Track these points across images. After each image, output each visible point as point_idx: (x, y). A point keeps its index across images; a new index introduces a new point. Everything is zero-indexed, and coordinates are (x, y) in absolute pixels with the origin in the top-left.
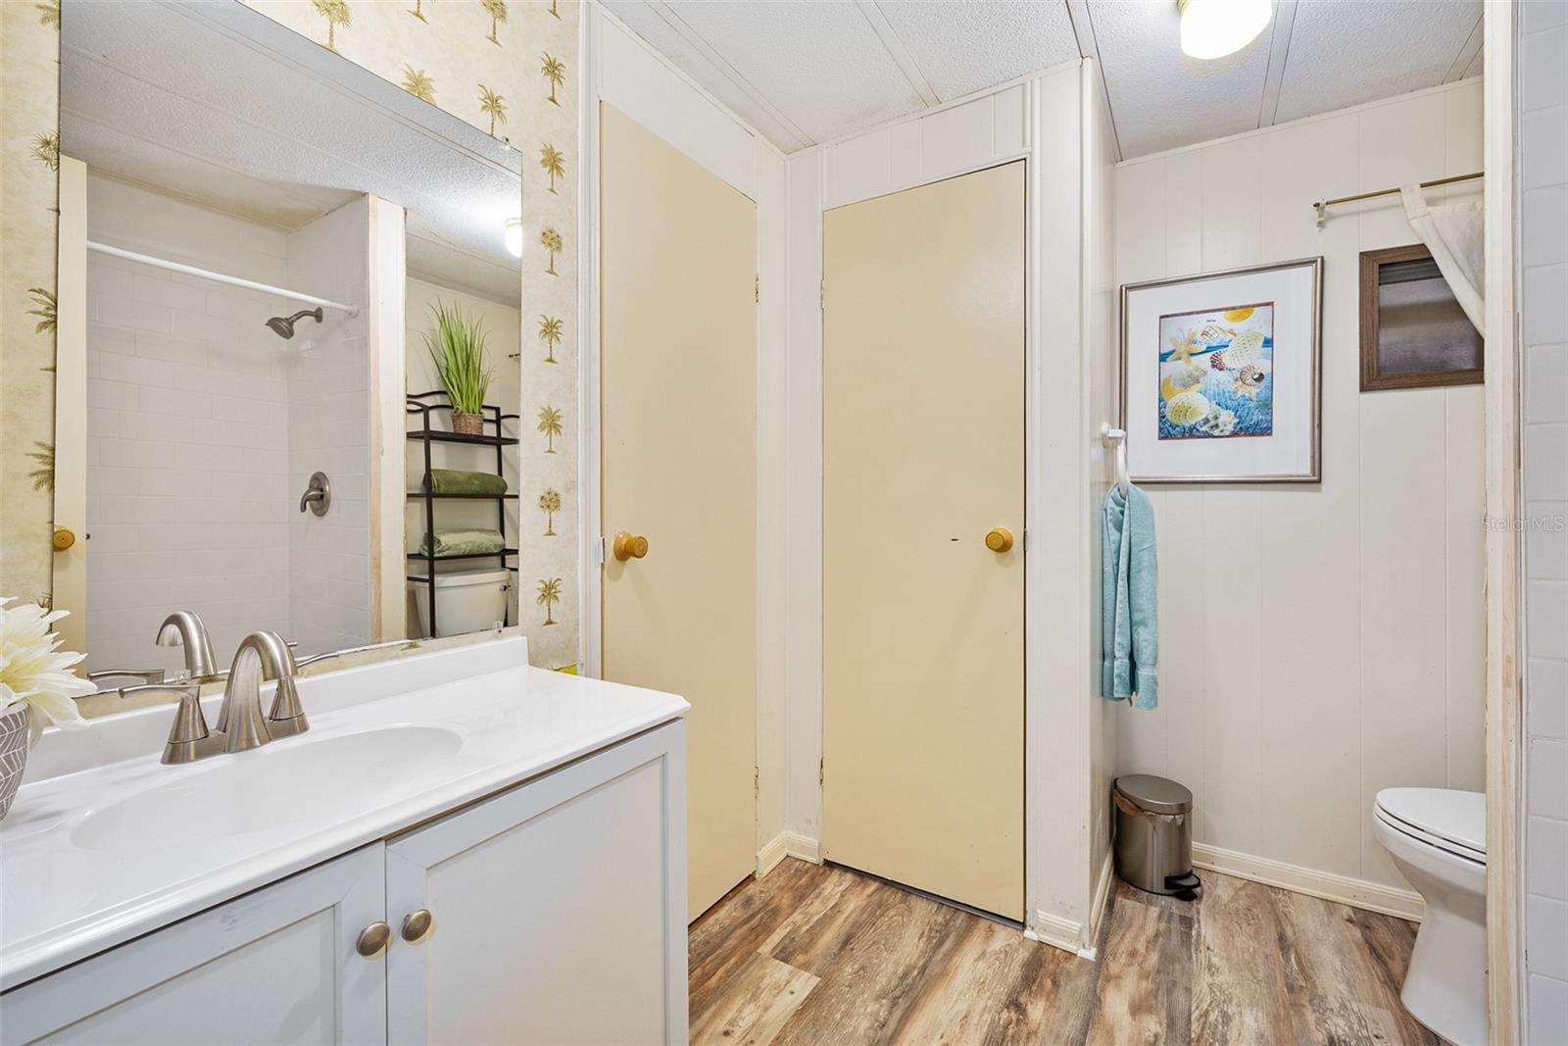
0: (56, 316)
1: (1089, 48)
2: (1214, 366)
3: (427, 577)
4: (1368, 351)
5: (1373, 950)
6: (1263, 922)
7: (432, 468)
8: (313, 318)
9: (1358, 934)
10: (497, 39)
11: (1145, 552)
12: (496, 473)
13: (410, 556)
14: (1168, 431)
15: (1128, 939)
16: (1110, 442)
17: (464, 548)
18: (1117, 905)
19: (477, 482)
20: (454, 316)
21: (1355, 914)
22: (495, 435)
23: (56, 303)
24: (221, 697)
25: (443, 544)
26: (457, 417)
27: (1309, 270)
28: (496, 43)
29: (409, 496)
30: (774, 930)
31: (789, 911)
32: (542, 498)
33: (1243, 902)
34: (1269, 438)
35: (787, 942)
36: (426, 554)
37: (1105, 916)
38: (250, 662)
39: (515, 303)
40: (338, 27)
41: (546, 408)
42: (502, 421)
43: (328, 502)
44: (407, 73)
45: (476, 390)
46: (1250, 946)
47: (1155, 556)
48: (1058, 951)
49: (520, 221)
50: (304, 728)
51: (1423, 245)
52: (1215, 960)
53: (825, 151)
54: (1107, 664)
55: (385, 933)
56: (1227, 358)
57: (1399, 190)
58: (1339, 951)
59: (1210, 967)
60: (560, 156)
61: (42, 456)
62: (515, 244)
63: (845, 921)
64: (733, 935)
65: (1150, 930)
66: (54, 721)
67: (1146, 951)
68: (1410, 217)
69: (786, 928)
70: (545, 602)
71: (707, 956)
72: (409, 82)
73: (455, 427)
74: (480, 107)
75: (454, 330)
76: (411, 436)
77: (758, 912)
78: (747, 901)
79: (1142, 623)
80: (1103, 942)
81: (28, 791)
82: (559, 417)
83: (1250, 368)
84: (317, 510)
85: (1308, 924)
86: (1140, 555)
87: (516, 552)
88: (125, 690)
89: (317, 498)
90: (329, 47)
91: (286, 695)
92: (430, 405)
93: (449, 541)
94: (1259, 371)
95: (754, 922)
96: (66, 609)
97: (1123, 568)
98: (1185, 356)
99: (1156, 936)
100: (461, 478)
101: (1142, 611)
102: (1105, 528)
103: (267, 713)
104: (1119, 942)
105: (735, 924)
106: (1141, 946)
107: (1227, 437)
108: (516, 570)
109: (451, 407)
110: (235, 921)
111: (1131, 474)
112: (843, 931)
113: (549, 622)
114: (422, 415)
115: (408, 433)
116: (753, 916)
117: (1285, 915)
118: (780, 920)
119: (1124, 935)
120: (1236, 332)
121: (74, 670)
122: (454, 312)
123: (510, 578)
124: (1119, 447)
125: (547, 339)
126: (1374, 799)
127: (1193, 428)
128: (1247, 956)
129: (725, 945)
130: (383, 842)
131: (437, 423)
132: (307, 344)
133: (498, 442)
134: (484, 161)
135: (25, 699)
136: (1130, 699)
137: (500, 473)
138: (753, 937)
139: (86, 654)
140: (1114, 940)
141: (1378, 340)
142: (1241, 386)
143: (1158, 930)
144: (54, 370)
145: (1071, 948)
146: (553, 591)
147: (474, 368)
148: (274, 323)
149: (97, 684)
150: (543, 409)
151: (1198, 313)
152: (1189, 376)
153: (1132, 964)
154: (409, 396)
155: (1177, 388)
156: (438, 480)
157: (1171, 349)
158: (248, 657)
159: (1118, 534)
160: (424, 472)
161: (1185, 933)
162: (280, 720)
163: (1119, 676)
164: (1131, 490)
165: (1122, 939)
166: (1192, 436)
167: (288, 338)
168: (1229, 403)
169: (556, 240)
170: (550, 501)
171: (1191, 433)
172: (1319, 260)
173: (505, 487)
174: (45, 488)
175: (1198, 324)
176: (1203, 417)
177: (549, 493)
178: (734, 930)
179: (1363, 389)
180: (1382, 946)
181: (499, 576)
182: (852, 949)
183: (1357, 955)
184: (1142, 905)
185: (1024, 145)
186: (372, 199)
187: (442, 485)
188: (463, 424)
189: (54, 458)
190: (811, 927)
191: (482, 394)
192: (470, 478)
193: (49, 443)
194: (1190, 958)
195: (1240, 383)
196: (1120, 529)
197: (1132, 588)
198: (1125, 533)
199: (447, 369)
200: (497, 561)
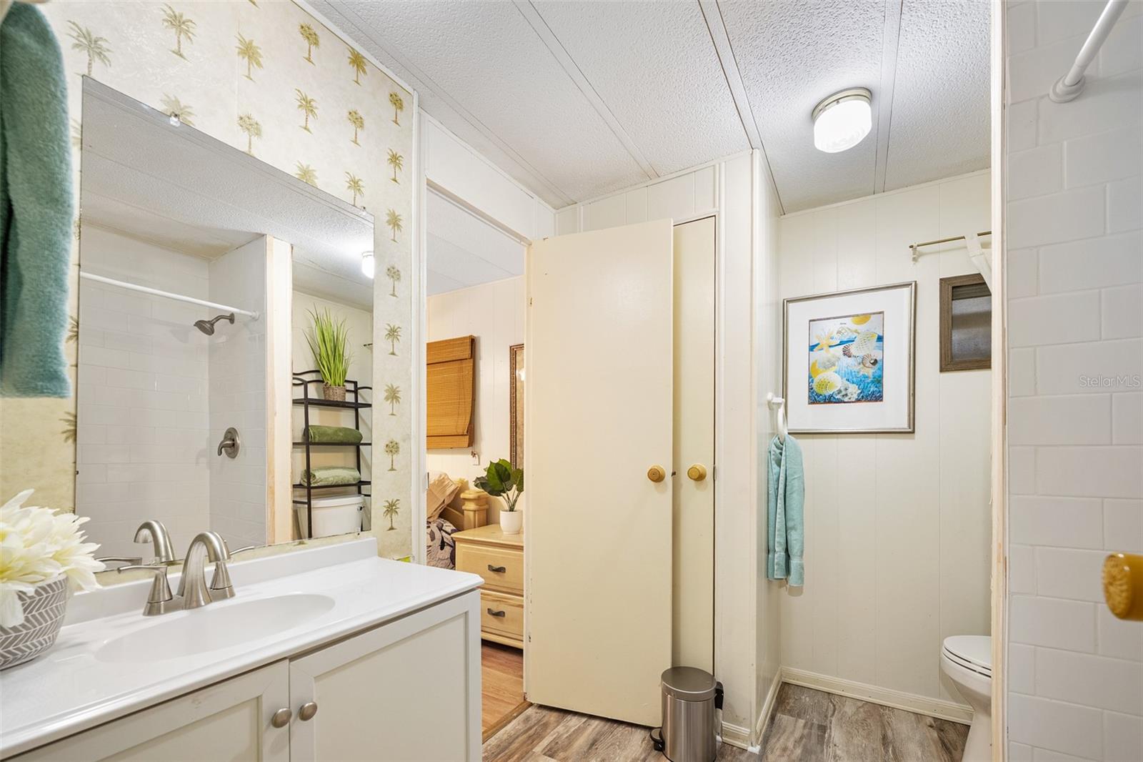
0: (78, 332)
1: (756, 143)
2: (845, 354)
3: (306, 501)
4: (945, 345)
5: (944, 744)
6: (873, 728)
7: (310, 424)
8: (228, 320)
9: (935, 735)
10: (358, 142)
11: (796, 480)
12: (354, 428)
13: (295, 486)
14: (815, 399)
15: (782, 740)
16: (774, 407)
17: (331, 481)
18: (777, 718)
19: (341, 434)
20: (325, 318)
21: (935, 722)
22: (354, 401)
23: (78, 323)
24: (180, 574)
25: (317, 478)
26: (327, 388)
27: (906, 291)
28: (358, 144)
29: (294, 444)
30: (545, 737)
31: (555, 725)
32: (387, 446)
33: (861, 715)
34: (881, 403)
35: (553, 744)
36: (306, 485)
37: (768, 725)
38: (200, 552)
39: (369, 309)
40: (254, 139)
41: (390, 386)
42: (359, 391)
43: (237, 449)
44: (299, 167)
45: (341, 369)
46: (863, 743)
47: (803, 483)
48: (735, 748)
49: (372, 254)
50: (232, 595)
51: (980, 274)
52: (838, 752)
53: (582, 207)
54: (770, 556)
55: (289, 714)
56: (853, 349)
57: (964, 238)
58: (922, 745)
59: (835, 757)
60: (399, 217)
61: (69, 421)
62: (369, 269)
63: (593, 731)
64: (517, 741)
65: (797, 735)
66: (83, 586)
67: (794, 747)
68: (971, 256)
69: (552, 736)
70: (389, 515)
71: (499, 754)
72: (300, 173)
73: (325, 396)
74: (346, 187)
75: (324, 328)
76: (296, 402)
77: (534, 726)
78: (527, 719)
79: (793, 528)
80: (765, 741)
81: (64, 631)
82: (398, 391)
83: (868, 356)
84: (230, 454)
85: (904, 730)
86: (793, 482)
87: (369, 483)
88: (121, 569)
89: (230, 445)
90: (248, 153)
91: (221, 573)
92: (307, 380)
93: (322, 476)
94: (875, 358)
95: (531, 732)
96: (88, 516)
97: (781, 491)
98: (826, 347)
99: (801, 738)
100: (330, 431)
101: (793, 520)
102: (770, 464)
103: (208, 585)
104: (776, 742)
105: (518, 734)
106: (790, 745)
107: (853, 402)
108: (370, 496)
109: (323, 382)
110: (200, 703)
111: (790, 428)
112: (591, 737)
113: (392, 528)
114: (303, 386)
115: (293, 400)
116: (530, 729)
117: (889, 724)
118: (548, 731)
119: (780, 738)
120: (859, 331)
121: (93, 555)
122: (325, 315)
123: (365, 501)
124: (779, 410)
125: (390, 340)
126: (942, 644)
127: (831, 396)
128: (860, 749)
129: (511, 747)
130: (288, 660)
131: (313, 393)
132: (223, 339)
133: (356, 406)
134: (348, 214)
135: (65, 572)
136: (786, 579)
137: (357, 428)
138: (530, 742)
139: (100, 545)
140: (773, 741)
141: (951, 337)
142: (863, 368)
143: (803, 734)
144: (77, 366)
145: (743, 745)
146: (394, 507)
147: (339, 355)
148: (200, 325)
149: (106, 564)
150: (388, 386)
151: (834, 318)
152: (828, 361)
153: (783, 756)
154: (294, 374)
155: (821, 369)
156: (314, 433)
157: (817, 343)
158: (198, 549)
159: (778, 468)
160: (304, 427)
161: (821, 735)
162: (217, 589)
163: (778, 564)
164: (787, 438)
165: (778, 740)
166: (830, 402)
167: (210, 335)
168: (855, 379)
169: (397, 273)
170: (392, 448)
171: (829, 400)
172: (913, 284)
173: (361, 438)
174: (70, 441)
175: (833, 326)
176: (838, 389)
177: (392, 443)
178: (517, 737)
179: (941, 370)
180: (949, 742)
181: (357, 500)
182: (597, 748)
183: (933, 748)
184: (794, 718)
185: (714, 206)
186: (269, 238)
187: (317, 437)
188: (331, 394)
189: (76, 422)
190: (570, 735)
191: (345, 372)
192: (336, 431)
193: (73, 412)
194: (822, 751)
195: (862, 366)
196: (779, 465)
197: (787, 504)
198: (783, 468)
199: (320, 355)
200: (355, 489)
